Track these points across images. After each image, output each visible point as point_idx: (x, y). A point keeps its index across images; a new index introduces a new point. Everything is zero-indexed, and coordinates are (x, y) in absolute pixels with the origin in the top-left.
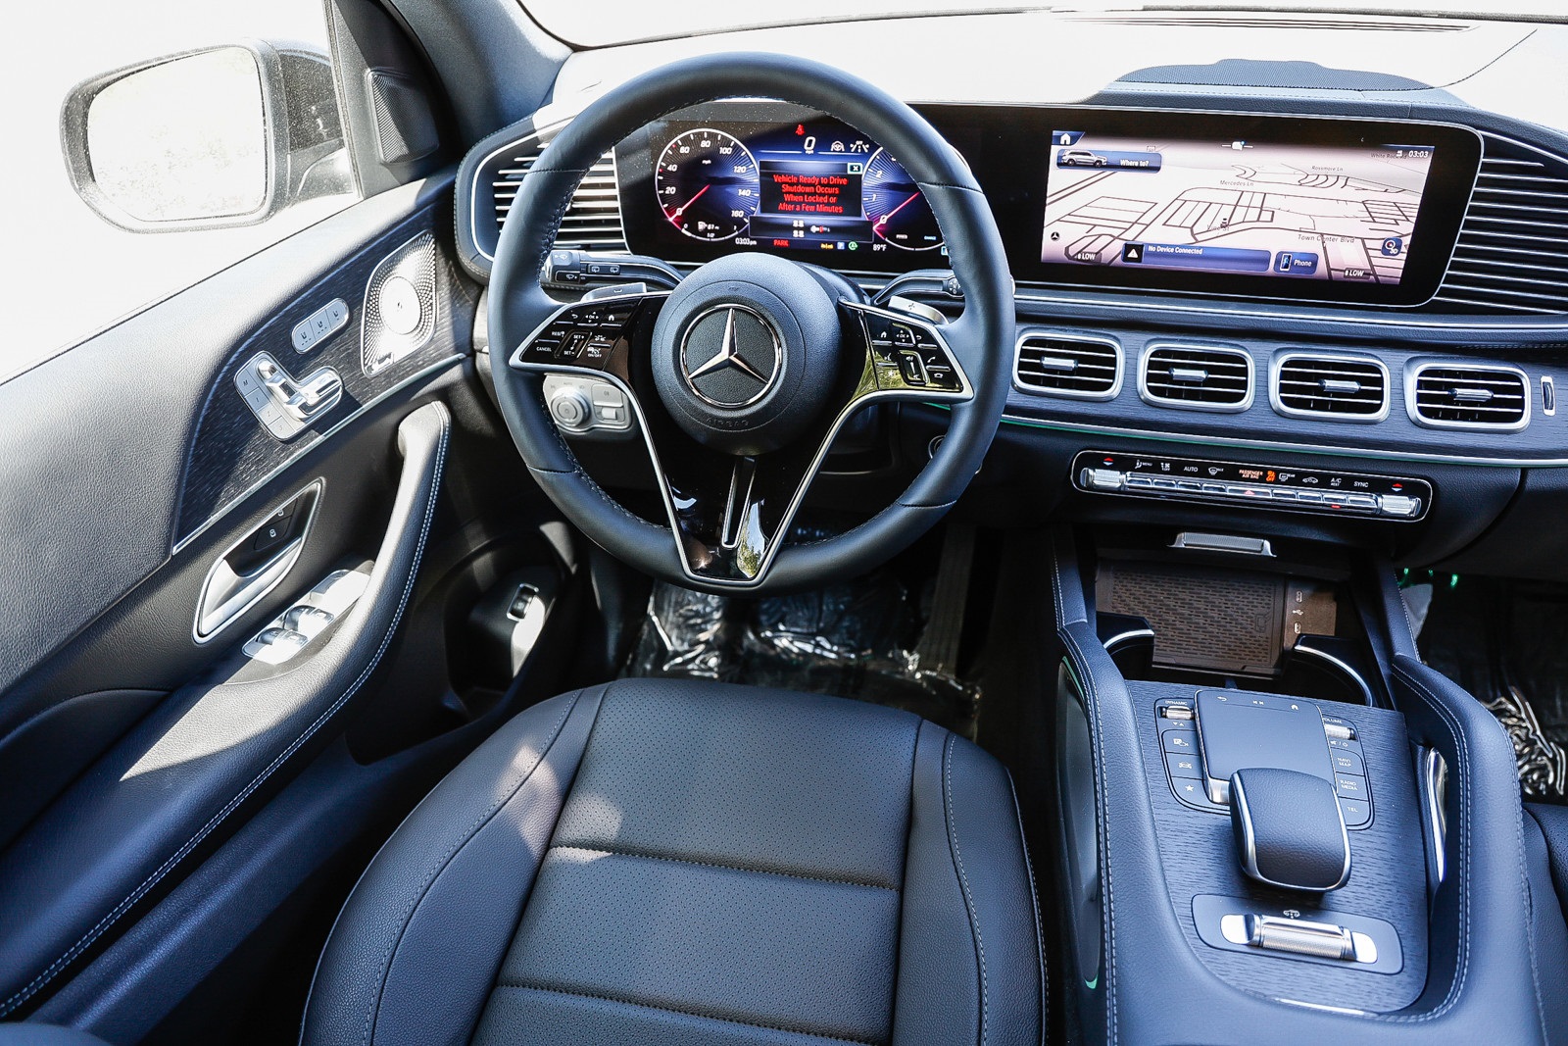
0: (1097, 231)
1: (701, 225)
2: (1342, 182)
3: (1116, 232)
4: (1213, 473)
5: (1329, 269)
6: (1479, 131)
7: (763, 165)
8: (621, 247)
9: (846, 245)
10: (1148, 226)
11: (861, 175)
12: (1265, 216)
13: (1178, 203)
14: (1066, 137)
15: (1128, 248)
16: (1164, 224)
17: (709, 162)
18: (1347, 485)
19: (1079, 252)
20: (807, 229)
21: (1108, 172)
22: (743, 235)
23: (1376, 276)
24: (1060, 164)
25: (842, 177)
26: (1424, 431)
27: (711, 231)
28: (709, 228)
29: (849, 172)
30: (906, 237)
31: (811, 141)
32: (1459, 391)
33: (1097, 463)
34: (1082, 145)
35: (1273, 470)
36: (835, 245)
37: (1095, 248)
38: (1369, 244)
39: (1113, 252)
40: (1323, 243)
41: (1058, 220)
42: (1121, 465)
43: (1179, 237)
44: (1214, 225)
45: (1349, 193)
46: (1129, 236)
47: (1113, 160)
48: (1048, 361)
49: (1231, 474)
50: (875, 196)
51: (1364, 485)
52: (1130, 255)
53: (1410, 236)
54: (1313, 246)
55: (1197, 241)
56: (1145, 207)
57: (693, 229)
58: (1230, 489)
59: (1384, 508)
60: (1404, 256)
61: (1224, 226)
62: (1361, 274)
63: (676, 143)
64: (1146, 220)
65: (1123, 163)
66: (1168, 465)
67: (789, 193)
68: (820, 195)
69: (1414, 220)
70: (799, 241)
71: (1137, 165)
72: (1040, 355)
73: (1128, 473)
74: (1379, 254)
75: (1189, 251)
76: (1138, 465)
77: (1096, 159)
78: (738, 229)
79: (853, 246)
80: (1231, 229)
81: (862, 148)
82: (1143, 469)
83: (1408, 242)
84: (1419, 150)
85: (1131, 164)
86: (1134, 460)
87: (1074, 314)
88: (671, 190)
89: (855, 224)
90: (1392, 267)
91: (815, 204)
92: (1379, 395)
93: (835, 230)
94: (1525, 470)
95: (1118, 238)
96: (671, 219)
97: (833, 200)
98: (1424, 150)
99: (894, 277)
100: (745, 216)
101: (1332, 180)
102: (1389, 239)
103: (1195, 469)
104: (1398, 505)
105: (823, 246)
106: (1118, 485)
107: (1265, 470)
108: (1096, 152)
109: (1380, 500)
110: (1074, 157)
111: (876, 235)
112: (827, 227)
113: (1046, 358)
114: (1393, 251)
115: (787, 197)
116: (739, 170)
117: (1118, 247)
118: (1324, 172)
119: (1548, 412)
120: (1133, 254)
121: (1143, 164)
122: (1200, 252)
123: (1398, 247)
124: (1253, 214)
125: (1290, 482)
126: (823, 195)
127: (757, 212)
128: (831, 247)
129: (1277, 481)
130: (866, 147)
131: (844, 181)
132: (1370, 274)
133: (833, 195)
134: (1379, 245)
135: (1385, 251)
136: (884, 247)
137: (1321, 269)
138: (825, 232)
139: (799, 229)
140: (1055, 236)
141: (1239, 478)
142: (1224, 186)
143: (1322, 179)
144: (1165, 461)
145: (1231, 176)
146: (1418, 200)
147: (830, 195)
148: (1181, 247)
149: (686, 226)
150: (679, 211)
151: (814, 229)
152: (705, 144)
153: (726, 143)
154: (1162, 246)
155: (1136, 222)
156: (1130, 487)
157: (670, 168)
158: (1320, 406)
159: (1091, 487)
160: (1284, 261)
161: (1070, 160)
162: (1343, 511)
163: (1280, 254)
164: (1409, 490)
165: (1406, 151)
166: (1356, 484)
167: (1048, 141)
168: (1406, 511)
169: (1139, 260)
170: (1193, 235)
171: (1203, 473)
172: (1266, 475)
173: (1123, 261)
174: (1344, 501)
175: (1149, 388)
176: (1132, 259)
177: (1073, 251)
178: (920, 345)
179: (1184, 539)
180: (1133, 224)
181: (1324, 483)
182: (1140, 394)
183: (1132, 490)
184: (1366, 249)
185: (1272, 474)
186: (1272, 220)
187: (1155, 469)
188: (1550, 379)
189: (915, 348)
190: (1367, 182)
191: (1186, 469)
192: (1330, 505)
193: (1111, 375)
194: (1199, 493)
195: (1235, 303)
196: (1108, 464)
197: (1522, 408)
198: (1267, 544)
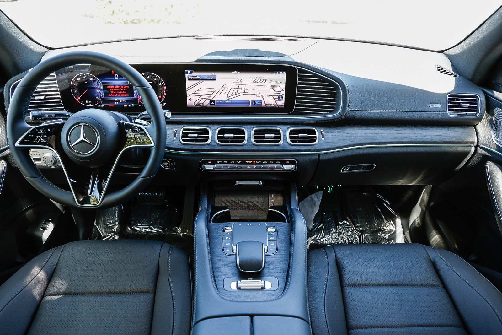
0: (202, 97)
1: (87, 102)
2: (264, 81)
3: (207, 98)
4: (239, 163)
5: (266, 105)
6: (296, 67)
7: (103, 83)
8: (62, 109)
9: (131, 105)
10: (215, 95)
12: (246, 91)
13: (222, 89)
14: (189, 72)
15: (211, 101)
16: (220, 95)
17: (87, 83)
18: (275, 163)
19: (198, 104)
20: (119, 101)
21: (202, 81)
22: (100, 104)
23: (278, 106)
24: (189, 79)
25: (127, 86)
26: (292, 146)
27: (90, 103)
28: (89, 102)
29: (129, 84)
31: (116, 76)
32: (300, 135)
33: (207, 163)
34: (194, 74)
35: (255, 160)
36: (128, 105)
37: (202, 102)
38: (275, 97)
39: (207, 103)
40: (263, 97)
41: (191, 95)
42: (213, 163)
43: (224, 98)
44: (233, 94)
45: (267, 84)
46: (211, 98)
47: (203, 77)
48: (189, 135)
49: (243, 163)
51: (279, 162)
52: (212, 104)
54: (260, 99)
55: (229, 99)
56: (214, 90)
57: (84, 103)
58: (243, 166)
59: (285, 168)
60: (284, 100)
61: (236, 94)
62: (274, 105)
63: (76, 77)
64: (215, 93)
65: (206, 78)
66: (226, 162)
67: (112, 91)
68: (121, 91)
69: (285, 90)
70: (117, 105)
72: (188, 133)
73: (215, 165)
74: (277, 100)
75: (228, 102)
76: (218, 162)
77: (198, 77)
78: (98, 102)
79: (133, 105)
80: (238, 95)
82: (220, 163)
83: (284, 96)
84: (282, 72)
85: (208, 78)
86: (216, 161)
87: (197, 121)
88: (76, 91)
89: (133, 99)
90: (282, 103)
91: (120, 94)
92: (280, 138)
93: (127, 101)
94: (319, 155)
95: (208, 99)
96: (77, 100)
97: (125, 92)
98: (284, 72)
99: (139, 114)
100: (100, 98)
101: (262, 81)
102: (279, 96)
103: (234, 162)
104: (288, 167)
105: (124, 106)
106: (213, 168)
107: (253, 161)
108: (198, 76)
109: (283, 166)
110: (192, 77)
111: (139, 102)
112: (124, 100)
114: (281, 99)
115: (111, 92)
116: (96, 85)
117: (208, 101)
118: (260, 78)
119: (323, 139)
120: (213, 103)
121: (211, 78)
122: (230, 102)
123: (282, 97)
124: (243, 91)
125: (259, 163)
126: (122, 91)
127: (103, 97)
128: (127, 106)
129: (256, 163)
131: (128, 87)
132: (276, 105)
134: (277, 97)
135: (279, 99)
136: (142, 105)
137: (263, 105)
138: (124, 102)
139: (116, 101)
140: (190, 100)
141: (246, 163)
142: (234, 83)
143: (259, 80)
144: (225, 160)
145: (235, 81)
146: (284, 85)
147: (124, 91)
148: (225, 100)
149: (82, 102)
150: (79, 98)
151: (121, 101)
152: (85, 77)
153: (91, 77)
154: (220, 100)
155: (212, 94)
156: (216, 169)
157: (75, 85)
158: (267, 142)
159: (206, 170)
160: (253, 103)
161: (191, 78)
162: (274, 170)
163: (252, 101)
164: (291, 163)
165: (279, 72)
166: (277, 162)
167: (185, 73)
168: (291, 169)
169: (214, 105)
170: (228, 97)
171: (236, 163)
172: (253, 162)
173: (210, 105)
174: (274, 167)
175: (218, 140)
176: (213, 105)
177: (196, 103)
178: (140, 132)
179: (238, 183)
180: (211, 95)
181: (269, 163)
182: (216, 142)
183: (217, 169)
184: (274, 99)
185: (254, 162)
186: (248, 92)
187: (223, 163)
188: (322, 130)
189: (138, 133)
190: (271, 81)
191: (231, 162)
192: (270, 169)
193: (208, 137)
194: (235, 169)
195: (242, 115)
196: (210, 163)
197: (316, 138)
198: (261, 182)
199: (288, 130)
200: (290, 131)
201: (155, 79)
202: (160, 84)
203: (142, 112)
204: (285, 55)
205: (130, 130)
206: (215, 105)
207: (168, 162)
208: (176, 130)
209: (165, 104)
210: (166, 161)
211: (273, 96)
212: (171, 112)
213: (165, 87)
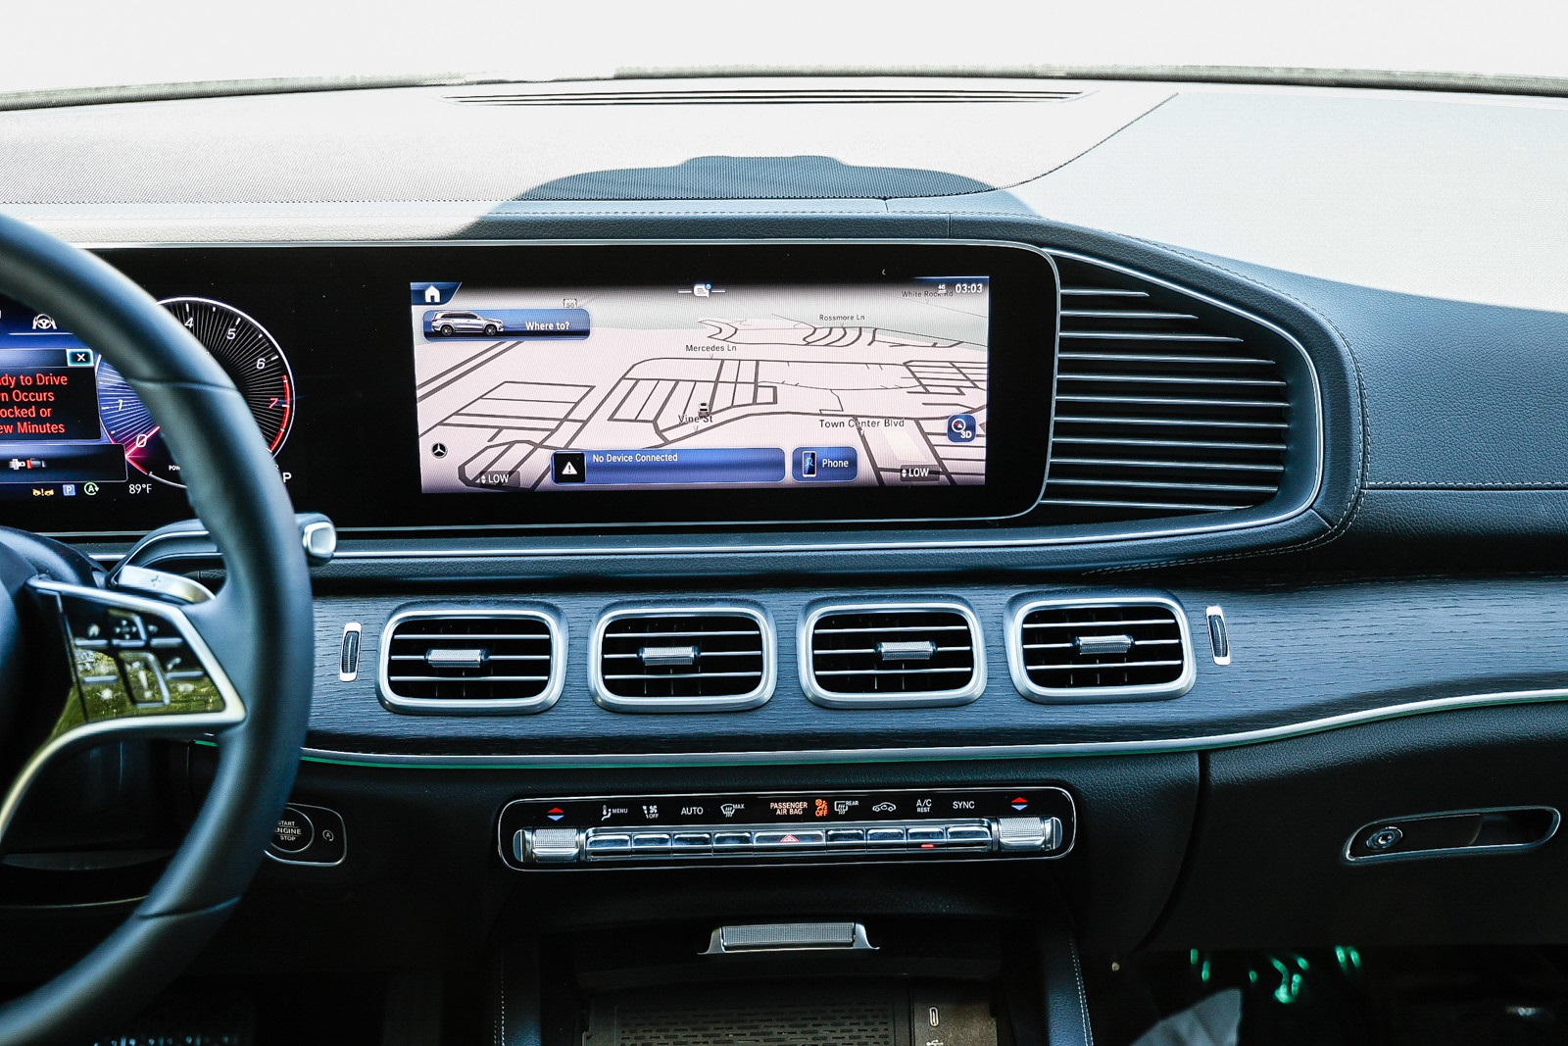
0: (506, 436)
2: (867, 336)
3: (537, 437)
5: (877, 470)
6: (1044, 250)
9: (79, 488)
10: (585, 423)
11: (93, 369)
12: (764, 397)
13: (626, 385)
14: (432, 292)
15: (560, 460)
16: (611, 419)
18: (942, 809)
19: (482, 473)
21: (509, 343)
23: (948, 475)
24: (432, 335)
25: (57, 373)
26: (1042, 708)
29: (70, 364)
32: (1083, 640)
33: (539, 819)
34: (460, 303)
35: (823, 797)
36: (58, 489)
37: (507, 463)
38: (927, 426)
39: (536, 468)
40: (859, 429)
41: (441, 423)
42: (579, 818)
43: (637, 439)
44: (689, 414)
45: (881, 352)
46: (559, 441)
47: (513, 323)
48: (436, 656)
49: (758, 812)
50: (121, 401)
51: (968, 805)
52: (566, 471)
53: (985, 410)
54: (845, 437)
55: (667, 442)
56: (575, 394)
58: (758, 836)
59: (1002, 840)
60: (982, 441)
61: (705, 413)
62: (925, 473)
64: (581, 413)
65: (529, 327)
66: (653, 809)
68: (22, 405)
69: (984, 385)
71: (551, 327)
72: (425, 647)
73: (590, 831)
74: (945, 440)
75: (657, 458)
76: (606, 814)
77: (485, 323)
79: (91, 488)
80: (717, 419)
82: (616, 821)
83: (985, 420)
84: (969, 282)
85: (542, 327)
86: (599, 805)
87: (480, 574)
89: (90, 452)
90: (970, 459)
91: (12, 421)
92: (967, 659)
93: (54, 464)
94: (1204, 754)
95: (541, 445)
97: (47, 412)
98: (977, 282)
99: (137, 539)
101: (852, 334)
102: (955, 417)
103: (698, 810)
104: (1025, 831)
105: (36, 492)
106: (575, 851)
107: (811, 800)
108: (485, 313)
109: (994, 826)
110: (449, 322)
111: (131, 467)
112: (39, 459)
113: (434, 651)
114: (965, 434)
117: (542, 460)
118: (838, 323)
119: (1220, 661)
120: (569, 470)
121: (561, 327)
122: (670, 458)
123: (971, 427)
124: (745, 394)
125: (851, 815)
126: (28, 405)
128: (51, 492)
129: (832, 816)
131: (64, 380)
132: (938, 473)
133: (45, 404)
134: (942, 426)
135: (953, 435)
136: (148, 487)
137: (865, 470)
138: (35, 469)
140: (439, 450)
141: (773, 818)
142: (692, 354)
143: (837, 333)
144: (649, 802)
145: (700, 338)
146: (982, 356)
147: (39, 405)
148: (643, 452)
151: (16, 464)
154: (613, 453)
155: (566, 419)
156: (595, 853)
158: (889, 684)
159: (532, 861)
160: (807, 463)
161: (445, 326)
162: (940, 853)
163: (798, 452)
164: (1039, 807)
165: (951, 285)
166: (956, 805)
167: (404, 300)
168: (1039, 841)
169: (580, 477)
170: (659, 432)
171: (713, 816)
172: (812, 807)
173: (556, 481)
174: (940, 834)
175: (608, 683)
176: (570, 478)
177: (471, 472)
178: (155, 642)
179: (727, 939)
180: (562, 421)
181: (906, 810)
182: (593, 696)
183: (599, 858)
184: (925, 435)
185: (822, 807)
186: (775, 401)
187: (634, 817)
188: (1214, 610)
189: (147, 648)
190: (903, 334)
191: (685, 811)
192: (919, 845)
193: (545, 668)
194: (709, 850)
195: (739, 536)
196: (556, 818)
197: (1181, 657)
198: (861, 929)
199: (1013, 617)
200: (1027, 620)
201: (231, 334)
202: (261, 363)
203: (153, 527)
204: (981, 188)
205: (94, 630)
206: (583, 481)
207: (300, 823)
208: (355, 626)
209: (287, 476)
210: (288, 816)
211: (917, 420)
212: (336, 525)
213: (289, 380)
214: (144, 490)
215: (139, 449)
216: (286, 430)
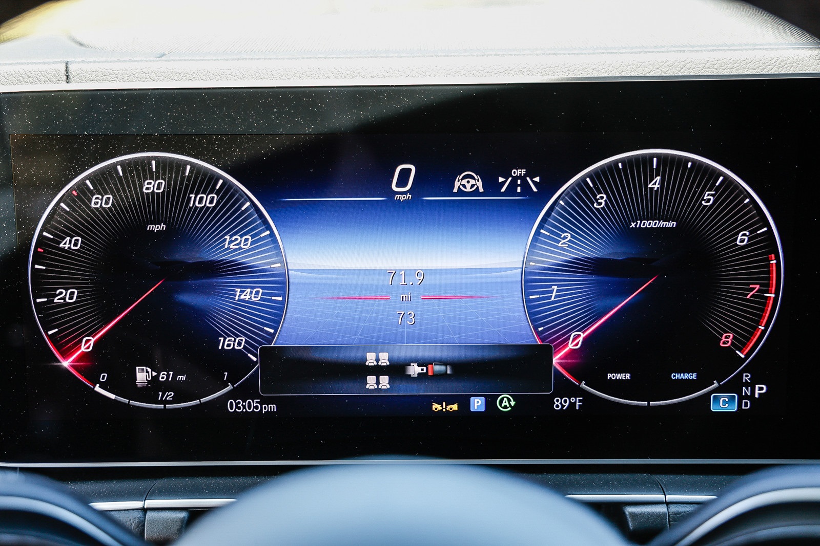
1: (142, 376)
9: (490, 402)
17: (163, 226)
22: (240, 393)
27: (165, 387)
28: (163, 376)
30: (628, 376)
31: (405, 174)
36: (464, 402)
50: (554, 287)
63: (81, 186)
70: (378, 398)
78: (232, 380)
79: (506, 402)
81: (525, 185)
88: (66, 296)
89: (509, 354)
96: (66, 364)
100: (250, 347)
105: (436, 407)
111: (559, 376)
112: (445, 363)
116: (236, 244)
128: (455, 407)
130: (533, 183)
136: (578, 401)
138: (441, 376)
139: (377, 370)
149: (103, 377)
150: (87, 345)
151: (415, 370)
152: (151, 186)
157: (65, 244)
201: (709, 197)
202: (742, 239)
209: (760, 389)
213: (778, 261)
214: (572, 405)
215: (572, 351)
216: (767, 326)
